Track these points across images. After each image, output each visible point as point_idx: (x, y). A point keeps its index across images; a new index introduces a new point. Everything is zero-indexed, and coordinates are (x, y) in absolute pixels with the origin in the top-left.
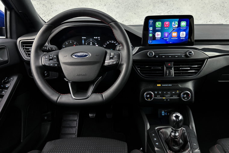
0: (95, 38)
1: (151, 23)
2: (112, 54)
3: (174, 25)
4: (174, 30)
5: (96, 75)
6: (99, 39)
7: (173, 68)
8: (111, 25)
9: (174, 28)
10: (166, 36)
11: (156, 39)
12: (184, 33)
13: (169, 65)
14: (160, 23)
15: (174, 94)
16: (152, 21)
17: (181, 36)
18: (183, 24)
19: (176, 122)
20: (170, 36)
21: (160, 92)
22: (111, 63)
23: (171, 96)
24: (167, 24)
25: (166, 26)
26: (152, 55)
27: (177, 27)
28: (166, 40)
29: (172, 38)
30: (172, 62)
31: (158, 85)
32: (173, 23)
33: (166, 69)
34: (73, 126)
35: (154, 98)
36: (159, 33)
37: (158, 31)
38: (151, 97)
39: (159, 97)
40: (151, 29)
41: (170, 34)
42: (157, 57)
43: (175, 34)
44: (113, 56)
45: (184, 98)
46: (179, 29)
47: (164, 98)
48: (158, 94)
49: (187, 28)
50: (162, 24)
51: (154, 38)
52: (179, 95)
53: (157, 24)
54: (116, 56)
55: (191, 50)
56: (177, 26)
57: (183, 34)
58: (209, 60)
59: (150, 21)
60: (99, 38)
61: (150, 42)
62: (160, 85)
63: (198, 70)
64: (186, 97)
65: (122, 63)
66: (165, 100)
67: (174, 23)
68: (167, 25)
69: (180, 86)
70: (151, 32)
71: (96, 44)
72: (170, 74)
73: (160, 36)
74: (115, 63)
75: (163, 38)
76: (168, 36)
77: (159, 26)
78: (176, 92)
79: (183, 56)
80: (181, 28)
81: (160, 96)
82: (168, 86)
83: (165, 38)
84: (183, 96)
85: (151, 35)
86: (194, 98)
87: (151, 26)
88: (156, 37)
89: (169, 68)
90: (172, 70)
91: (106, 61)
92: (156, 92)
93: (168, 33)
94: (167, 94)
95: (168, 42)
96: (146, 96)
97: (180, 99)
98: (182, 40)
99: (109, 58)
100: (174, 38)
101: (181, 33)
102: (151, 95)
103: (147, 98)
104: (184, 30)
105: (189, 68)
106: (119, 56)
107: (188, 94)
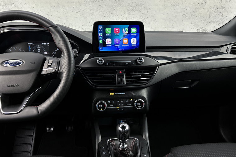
0: (43, 44)
1: (100, 29)
2: (51, 61)
3: (125, 31)
4: (124, 36)
5: (31, 85)
6: (48, 46)
7: (125, 76)
8: (50, 29)
9: (125, 34)
10: (117, 42)
11: (107, 45)
12: (135, 39)
13: (121, 72)
14: (110, 29)
15: (128, 103)
16: (101, 27)
17: (132, 43)
18: (134, 30)
19: (123, 133)
20: (120, 43)
21: (113, 102)
22: (49, 72)
23: (125, 105)
24: (117, 30)
25: (116, 32)
26: (102, 62)
27: (128, 34)
28: (117, 47)
29: (124, 44)
30: (123, 69)
31: (111, 94)
32: (123, 30)
33: (118, 77)
34: (28, 143)
35: (107, 108)
36: (110, 40)
37: (108, 37)
38: (103, 107)
39: (112, 107)
40: (101, 35)
41: (121, 41)
42: (107, 64)
43: (125, 41)
44: (52, 64)
45: (137, 106)
46: (129, 36)
47: (117, 107)
48: (111, 103)
49: (137, 35)
50: (112, 31)
51: (104, 44)
52: (133, 104)
53: (107, 30)
54: (54, 64)
55: (141, 57)
56: (127, 32)
57: (134, 41)
58: (160, 66)
59: (100, 27)
60: (48, 44)
61: (101, 49)
62: (113, 94)
63: (150, 77)
64: (139, 105)
65: (62, 71)
66: (119, 109)
67: (125, 29)
68: (118, 32)
69: (133, 94)
70: (101, 38)
71: (45, 51)
72: (122, 82)
73: (110, 43)
74: (53, 71)
75: (114, 45)
76: (119, 43)
77: (109, 32)
78: (129, 101)
79: (134, 64)
80: (132, 35)
81: (113, 105)
82: (121, 94)
83: (116, 45)
84: (137, 104)
85: (101, 42)
86: (148, 106)
87: (100, 32)
88: (107, 43)
89: (121, 76)
90: (124, 77)
91: (43, 70)
92: (109, 102)
93: (119, 39)
94: (120, 103)
95: (119, 49)
96: (99, 106)
97: (134, 107)
98: (134, 47)
99: (47, 66)
100: (125, 44)
101: (132, 39)
102: (103, 104)
103: (100, 108)
104: (135, 37)
105: (141, 76)
106: (58, 64)
107: (141, 102)
